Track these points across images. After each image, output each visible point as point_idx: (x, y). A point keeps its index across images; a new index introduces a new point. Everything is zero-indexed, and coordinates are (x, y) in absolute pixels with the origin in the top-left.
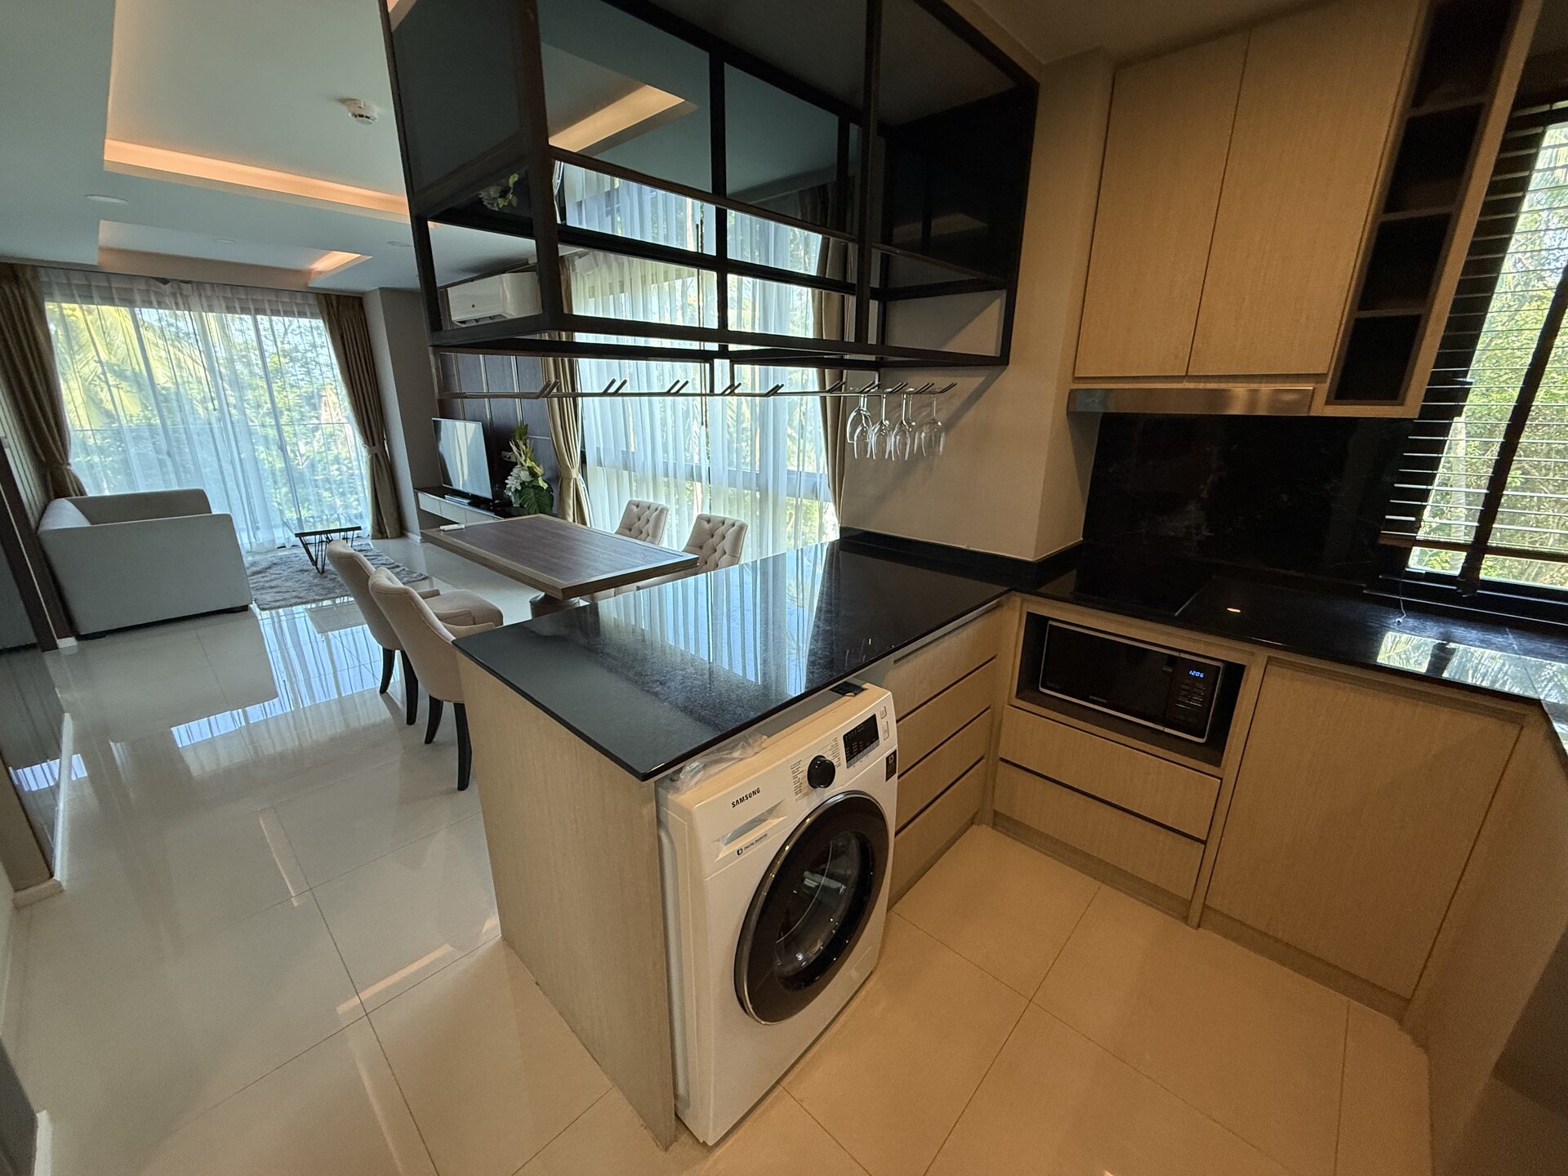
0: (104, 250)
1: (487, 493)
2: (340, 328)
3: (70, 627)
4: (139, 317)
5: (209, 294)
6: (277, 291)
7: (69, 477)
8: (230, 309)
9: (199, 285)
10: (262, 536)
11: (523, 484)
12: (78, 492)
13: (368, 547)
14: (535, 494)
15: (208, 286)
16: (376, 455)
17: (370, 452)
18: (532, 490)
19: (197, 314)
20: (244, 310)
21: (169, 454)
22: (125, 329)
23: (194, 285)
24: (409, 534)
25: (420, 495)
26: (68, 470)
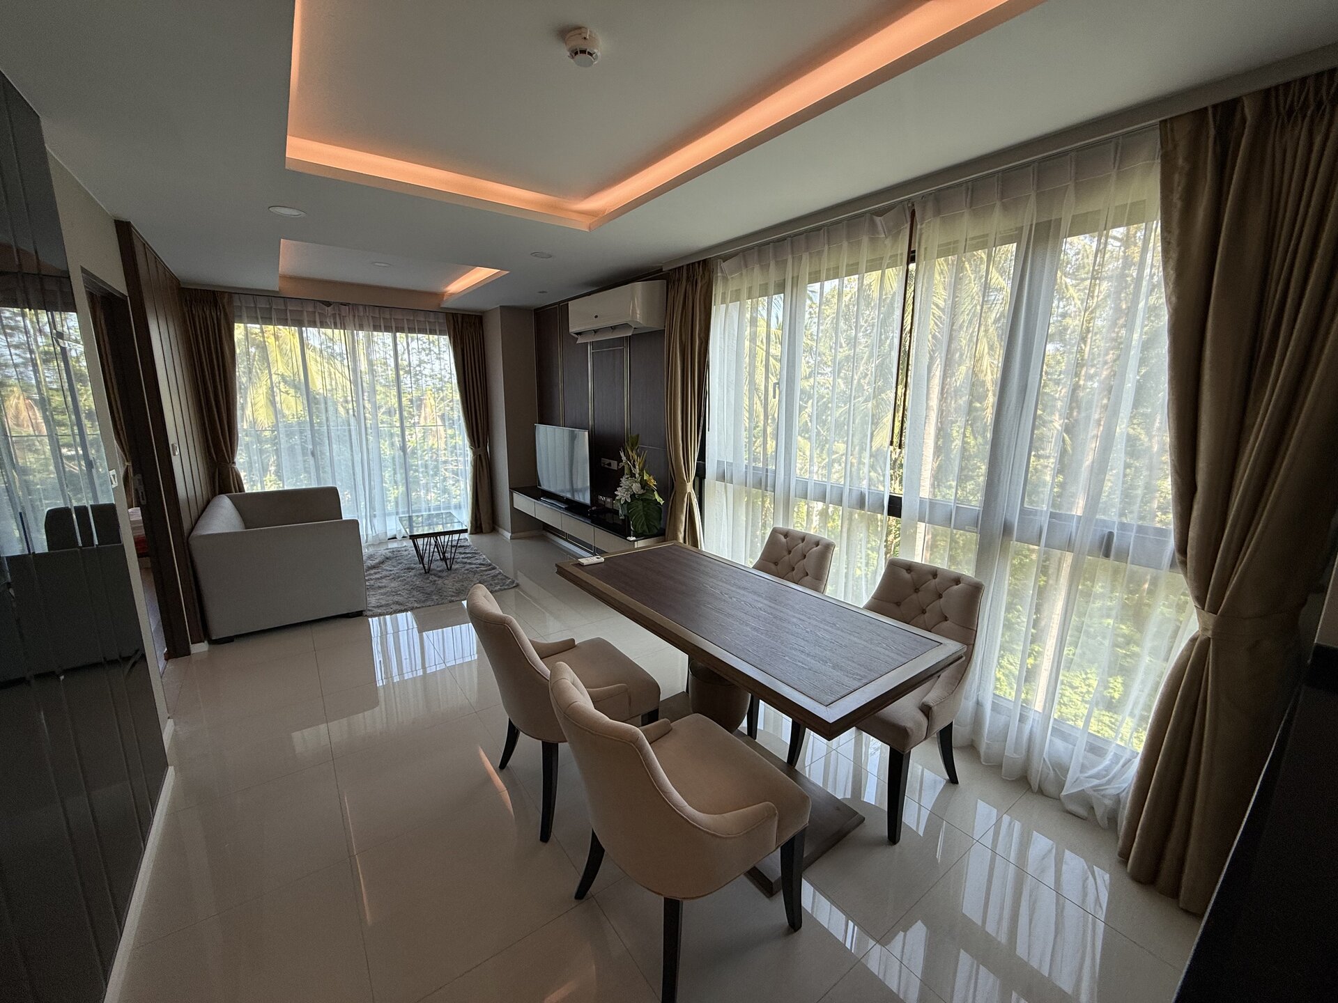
0: (284, 277)
1: (585, 498)
2: (462, 343)
3: (204, 633)
4: (305, 335)
5: (362, 314)
6: (415, 311)
7: (232, 473)
8: (377, 328)
9: (353, 307)
10: (379, 528)
11: (633, 496)
12: (237, 489)
13: (466, 544)
14: (644, 507)
15: (361, 308)
16: (480, 455)
17: (474, 453)
18: (641, 502)
19: (350, 331)
20: (387, 329)
21: (313, 454)
22: (292, 345)
23: (351, 306)
24: (500, 530)
25: (515, 495)
26: (233, 468)
